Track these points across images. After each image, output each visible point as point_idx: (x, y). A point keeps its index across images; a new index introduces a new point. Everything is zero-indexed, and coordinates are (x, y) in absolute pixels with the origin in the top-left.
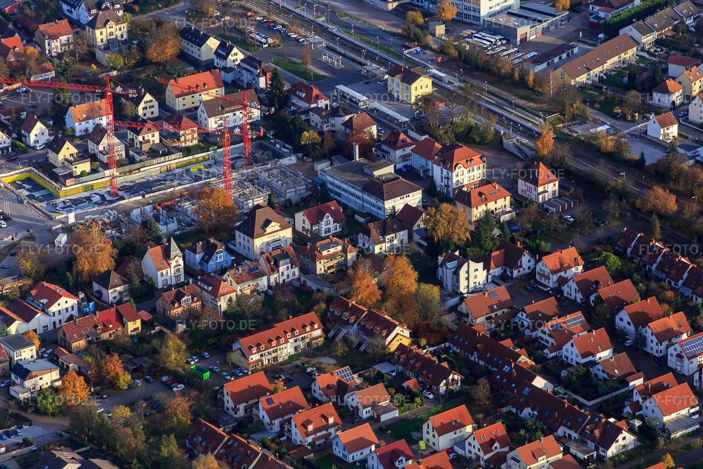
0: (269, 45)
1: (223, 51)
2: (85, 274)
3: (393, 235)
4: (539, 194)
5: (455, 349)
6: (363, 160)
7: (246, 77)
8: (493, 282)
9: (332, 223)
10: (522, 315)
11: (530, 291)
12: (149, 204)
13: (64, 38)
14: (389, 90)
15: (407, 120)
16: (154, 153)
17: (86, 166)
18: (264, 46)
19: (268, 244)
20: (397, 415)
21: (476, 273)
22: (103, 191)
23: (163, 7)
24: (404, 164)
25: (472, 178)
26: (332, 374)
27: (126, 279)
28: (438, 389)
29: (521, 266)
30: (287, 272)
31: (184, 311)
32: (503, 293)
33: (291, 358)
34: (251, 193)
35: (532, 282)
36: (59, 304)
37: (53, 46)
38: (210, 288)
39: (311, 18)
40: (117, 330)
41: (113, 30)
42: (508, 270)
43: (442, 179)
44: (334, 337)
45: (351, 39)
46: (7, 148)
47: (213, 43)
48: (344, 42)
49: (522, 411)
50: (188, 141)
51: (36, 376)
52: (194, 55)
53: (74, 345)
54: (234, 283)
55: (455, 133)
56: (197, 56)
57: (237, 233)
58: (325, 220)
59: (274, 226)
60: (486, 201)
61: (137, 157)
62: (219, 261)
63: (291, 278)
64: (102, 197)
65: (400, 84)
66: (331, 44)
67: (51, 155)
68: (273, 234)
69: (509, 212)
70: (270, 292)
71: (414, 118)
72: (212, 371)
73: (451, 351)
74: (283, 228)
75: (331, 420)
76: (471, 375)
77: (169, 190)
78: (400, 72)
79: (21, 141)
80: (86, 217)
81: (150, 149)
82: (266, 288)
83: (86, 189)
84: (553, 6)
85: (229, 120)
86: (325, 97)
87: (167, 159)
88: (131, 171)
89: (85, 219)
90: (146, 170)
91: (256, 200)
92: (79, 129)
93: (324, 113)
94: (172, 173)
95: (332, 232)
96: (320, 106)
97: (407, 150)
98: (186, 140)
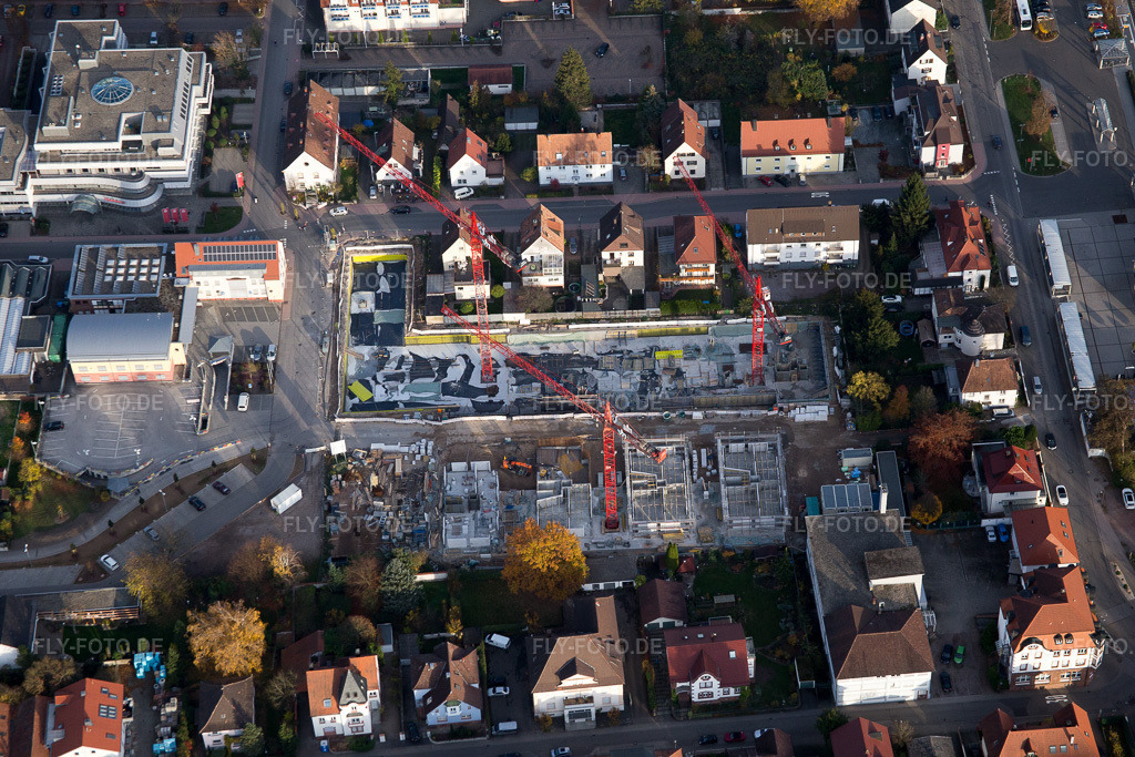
0: (1033, 29)
9: (716, 686)
18: (1022, 29)
25: (1063, 664)
46: (404, 183)
47: (918, 9)
50: (696, 278)
58: (702, 680)
59: (580, 679)
64: (469, 371)
68: (578, 689)
80: (373, 446)
81: (618, 276)
83: (457, 340)
85: (790, 252)
86: (984, 261)
87: (629, 314)
88: (555, 322)
89: (369, 450)
90: (578, 330)
91: (666, 525)
92: (545, 174)
93: (948, 312)
94: (623, 347)
95: (716, 697)
96: (966, 278)
97: (1020, 495)
98: (690, 277)
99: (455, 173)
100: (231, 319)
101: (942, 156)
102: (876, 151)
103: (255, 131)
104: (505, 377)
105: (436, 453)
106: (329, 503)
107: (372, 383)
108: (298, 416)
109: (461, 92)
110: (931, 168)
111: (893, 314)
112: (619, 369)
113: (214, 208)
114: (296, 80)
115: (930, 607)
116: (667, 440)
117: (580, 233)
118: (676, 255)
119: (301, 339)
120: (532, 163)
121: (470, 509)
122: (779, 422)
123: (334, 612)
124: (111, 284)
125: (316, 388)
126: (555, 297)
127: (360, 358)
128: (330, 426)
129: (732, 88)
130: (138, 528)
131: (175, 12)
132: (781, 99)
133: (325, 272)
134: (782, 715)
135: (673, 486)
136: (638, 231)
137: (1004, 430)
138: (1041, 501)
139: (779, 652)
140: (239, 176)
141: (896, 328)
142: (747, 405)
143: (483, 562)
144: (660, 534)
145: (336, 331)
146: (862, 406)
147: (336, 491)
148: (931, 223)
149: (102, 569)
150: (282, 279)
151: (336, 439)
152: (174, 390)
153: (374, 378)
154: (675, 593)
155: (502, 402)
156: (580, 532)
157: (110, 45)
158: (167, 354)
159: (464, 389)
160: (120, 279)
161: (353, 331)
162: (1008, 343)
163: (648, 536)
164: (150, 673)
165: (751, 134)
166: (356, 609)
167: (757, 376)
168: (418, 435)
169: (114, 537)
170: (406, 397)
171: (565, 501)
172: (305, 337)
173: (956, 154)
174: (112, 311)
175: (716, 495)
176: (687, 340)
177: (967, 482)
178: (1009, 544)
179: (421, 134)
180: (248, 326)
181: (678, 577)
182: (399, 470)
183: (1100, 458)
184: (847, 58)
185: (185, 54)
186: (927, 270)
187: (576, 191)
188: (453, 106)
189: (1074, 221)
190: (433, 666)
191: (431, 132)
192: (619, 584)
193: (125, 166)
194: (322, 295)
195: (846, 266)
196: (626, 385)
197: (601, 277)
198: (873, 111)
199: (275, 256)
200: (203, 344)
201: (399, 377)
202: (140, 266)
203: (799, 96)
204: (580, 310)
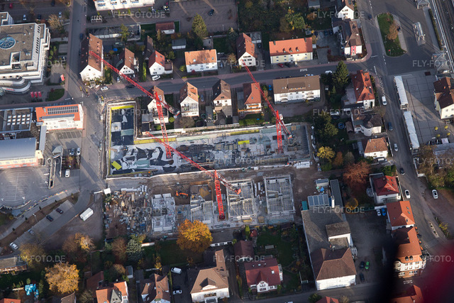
9: (267, 285)
15: (418, 147)
46: (131, 75)
50: (253, 109)
58: (261, 283)
59: (210, 287)
68: (210, 291)
74: (219, 288)
81: (221, 110)
85: (292, 96)
86: (371, 96)
87: (226, 126)
88: (196, 131)
89: (120, 191)
90: (206, 134)
91: (244, 217)
92: (189, 68)
93: (358, 118)
94: (225, 140)
95: (267, 290)
96: (364, 103)
97: (390, 196)
98: (251, 109)
99: (152, 69)
100: (61, 138)
101: (353, 51)
102: (326, 50)
103: (68, 56)
104: (176, 157)
105: (149, 190)
106: (105, 215)
107: (121, 161)
108: (90, 178)
109: (153, 35)
110: (349, 56)
111: (335, 120)
112: (223, 150)
113: (52, 90)
114: (84, 33)
115: (355, 246)
116: (243, 180)
117: (205, 92)
118: (245, 100)
119: (91, 145)
120: (184, 63)
121: (163, 214)
122: (290, 169)
123: (108, 262)
124: (10, 126)
125: (98, 166)
126: (195, 121)
127: (116, 151)
128: (104, 182)
129: (266, 26)
130: (26, 230)
131: (33, 6)
132: (286, 30)
133: (100, 115)
134: (295, 295)
135: (247, 200)
136: (228, 91)
137: (383, 167)
138: (399, 198)
139: (293, 269)
140: (62, 76)
141: (337, 126)
142: (277, 162)
143: (169, 237)
144: (242, 220)
145: (105, 141)
146: (324, 161)
147: (108, 210)
148: (349, 81)
149: (11, 249)
150: (82, 119)
151: (107, 188)
152: (39, 170)
153: (122, 160)
154: (249, 246)
155: (175, 167)
156: (209, 222)
157: (5, 23)
158: (34, 155)
159: (160, 162)
160: (14, 124)
161: (113, 140)
162: (383, 130)
163: (237, 222)
164: (32, 293)
165: (274, 47)
166: (117, 261)
167: (280, 150)
168: (141, 184)
169: (16, 235)
170: (135, 167)
171: (202, 209)
172: (92, 144)
173: (359, 49)
174: (12, 138)
175: (264, 202)
176: (251, 135)
177: (368, 191)
178: (386, 217)
179: (137, 54)
180: (68, 140)
181: (250, 239)
182: (133, 199)
183: (422, 177)
184: (313, 10)
185: (36, 25)
186: (348, 100)
187: (203, 74)
188: (150, 40)
189: (409, 75)
190: (149, 284)
191: (142, 52)
192: (226, 243)
193: (14, 75)
194: (99, 125)
195: (315, 100)
196: (226, 157)
197: (214, 111)
198: (324, 32)
199: (78, 111)
200: (49, 150)
201: (132, 159)
202: (22, 118)
203: (293, 28)
204: (206, 126)
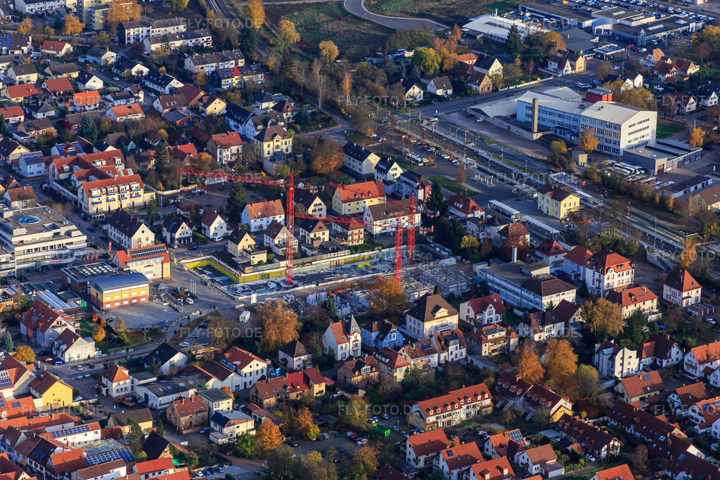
0: (425, 164)
1: (384, 165)
2: (272, 344)
3: (552, 326)
4: (683, 299)
5: (613, 422)
6: (520, 262)
7: (406, 189)
8: (644, 370)
9: (494, 313)
10: (673, 397)
11: (679, 379)
12: (323, 291)
13: (234, 149)
14: (539, 206)
15: (558, 232)
16: (324, 249)
17: (263, 257)
18: (420, 165)
19: (436, 328)
20: (563, 473)
21: (630, 360)
22: (278, 280)
23: (322, 128)
24: (556, 269)
25: (621, 282)
26: (504, 435)
27: (309, 349)
28: (600, 453)
29: (670, 357)
30: (455, 352)
31: (363, 380)
32: (655, 377)
33: (463, 423)
34: (417, 286)
35: (680, 371)
36: (251, 367)
37: (224, 155)
38: (388, 360)
39: (462, 143)
40: (303, 391)
41: (279, 143)
42: (658, 360)
43: (594, 281)
44: (502, 407)
45: (500, 163)
46: (189, 238)
47: (374, 159)
48: (495, 166)
49: (677, 474)
50: (355, 241)
51: (234, 424)
52: (354, 169)
53: (266, 401)
54: (408, 357)
55: (602, 245)
56: (357, 170)
57: (408, 317)
58: (488, 310)
59: (443, 312)
60: (635, 302)
61: (309, 252)
62: (392, 340)
63: (459, 357)
64: (278, 284)
65: (550, 200)
66: (482, 166)
67: (231, 245)
68: (442, 319)
69: (656, 313)
70: (440, 369)
71: (563, 231)
72: (392, 430)
73: (609, 424)
74: (450, 314)
75: (506, 472)
76: (630, 444)
77: (340, 281)
78: (551, 190)
79: (201, 233)
80: (267, 299)
81: (320, 246)
82: (437, 365)
83: (263, 277)
84: (688, 143)
87: (336, 255)
88: (304, 263)
90: (316, 264)
92: (254, 225)
94: (340, 267)
96: (476, 216)
98: (353, 240)
99: (212, 229)
101: (427, 194)
105: (296, 297)
124: (92, 275)
125: (217, 294)
128: (237, 301)
152: (152, 304)
160: (94, 273)
189: (503, 200)
190: (376, 323)
193: (57, 243)
195: (416, 229)
199: (165, 251)
201: (247, 291)
202: (99, 269)
